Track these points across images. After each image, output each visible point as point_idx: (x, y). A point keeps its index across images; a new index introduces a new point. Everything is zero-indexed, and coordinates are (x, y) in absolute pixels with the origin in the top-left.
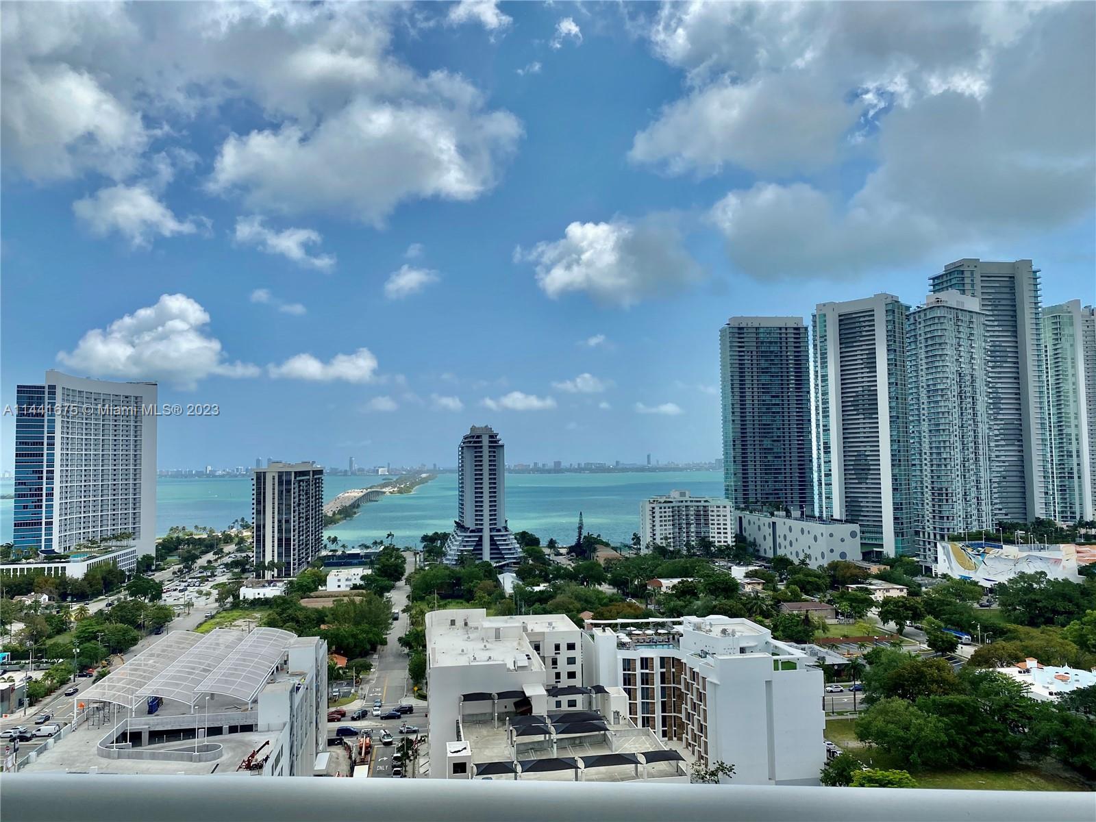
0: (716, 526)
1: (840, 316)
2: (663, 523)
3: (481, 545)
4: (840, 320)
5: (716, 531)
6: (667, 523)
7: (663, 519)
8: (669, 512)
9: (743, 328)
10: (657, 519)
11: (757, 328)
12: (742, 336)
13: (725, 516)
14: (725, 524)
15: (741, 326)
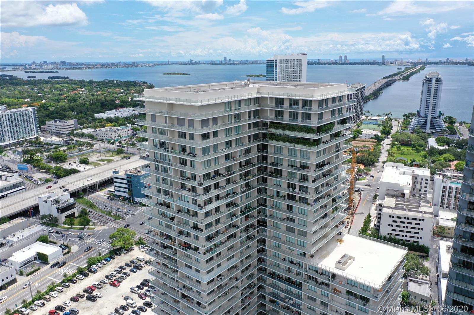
3: (426, 123)
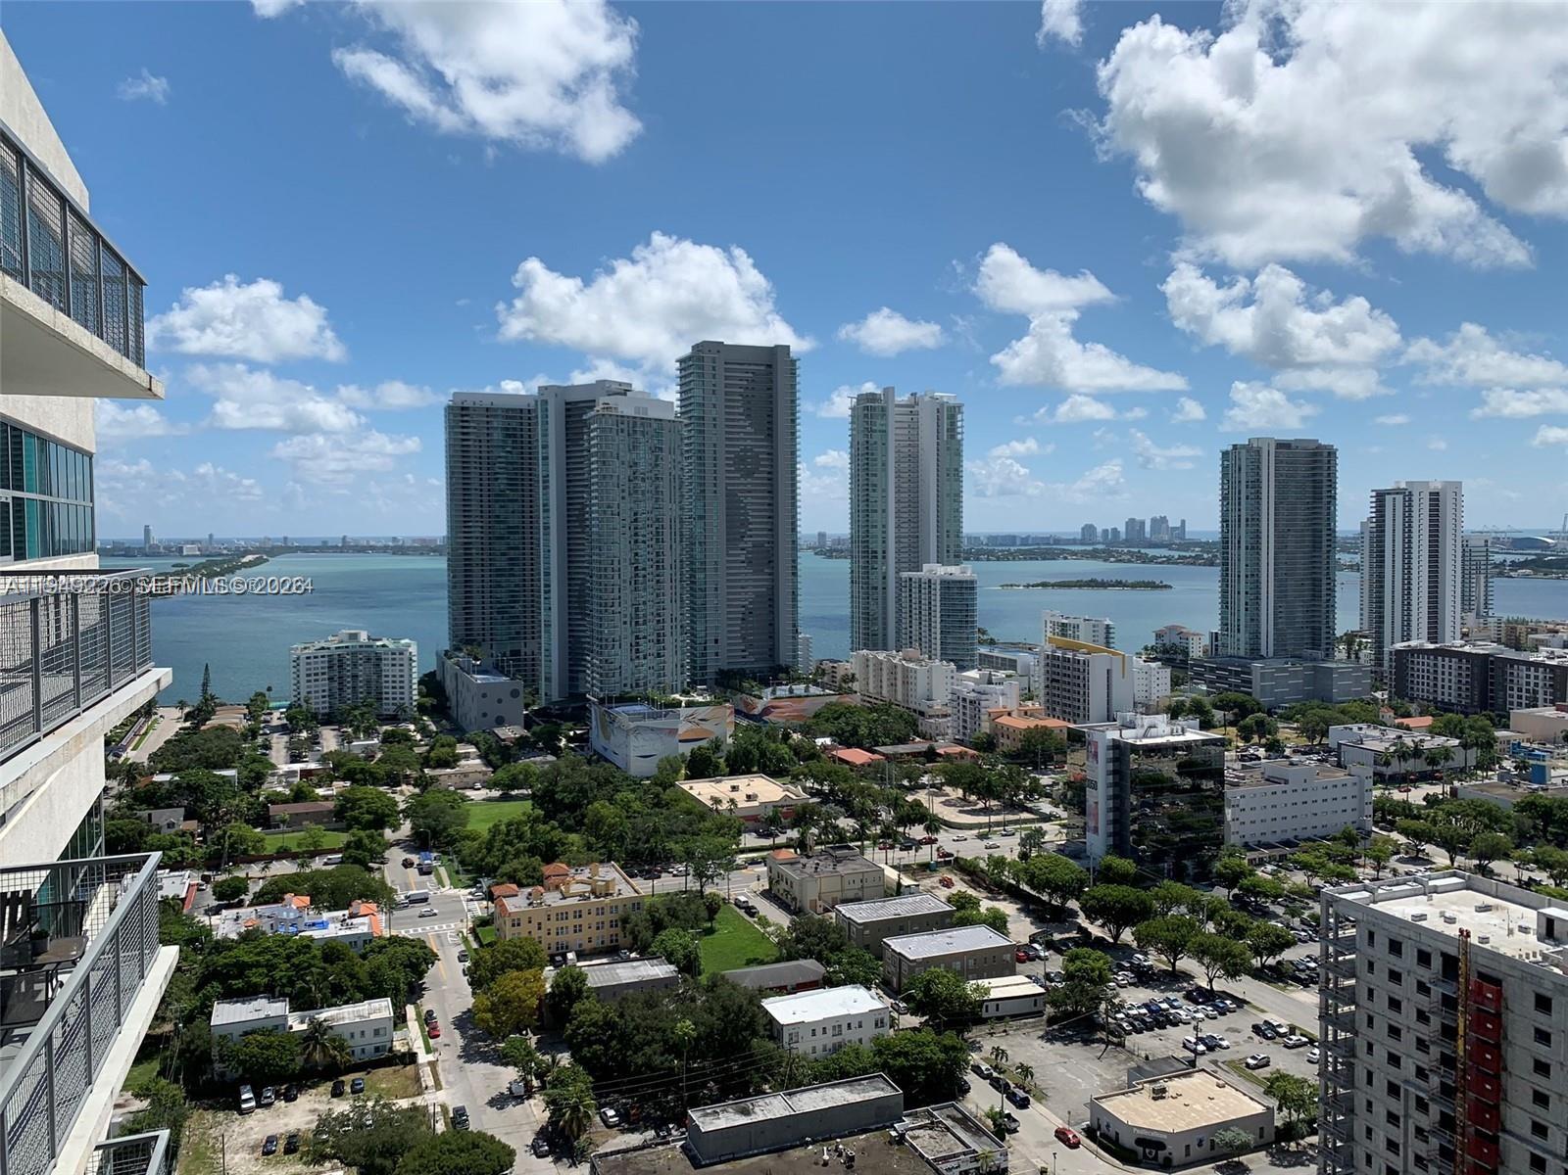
0: (390, 679)
1: (567, 403)
2: (313, 678)
4: (567, 410)
5: (391, 685)
6: (320, 677)
7: (313, 672)
8: (322, 665)
9: (467, 408)
10: (303, 674)
11: (487, 409)
12: (465, 418)
13: (401, 665)
14: (402, 676)
15: (465, 405)
